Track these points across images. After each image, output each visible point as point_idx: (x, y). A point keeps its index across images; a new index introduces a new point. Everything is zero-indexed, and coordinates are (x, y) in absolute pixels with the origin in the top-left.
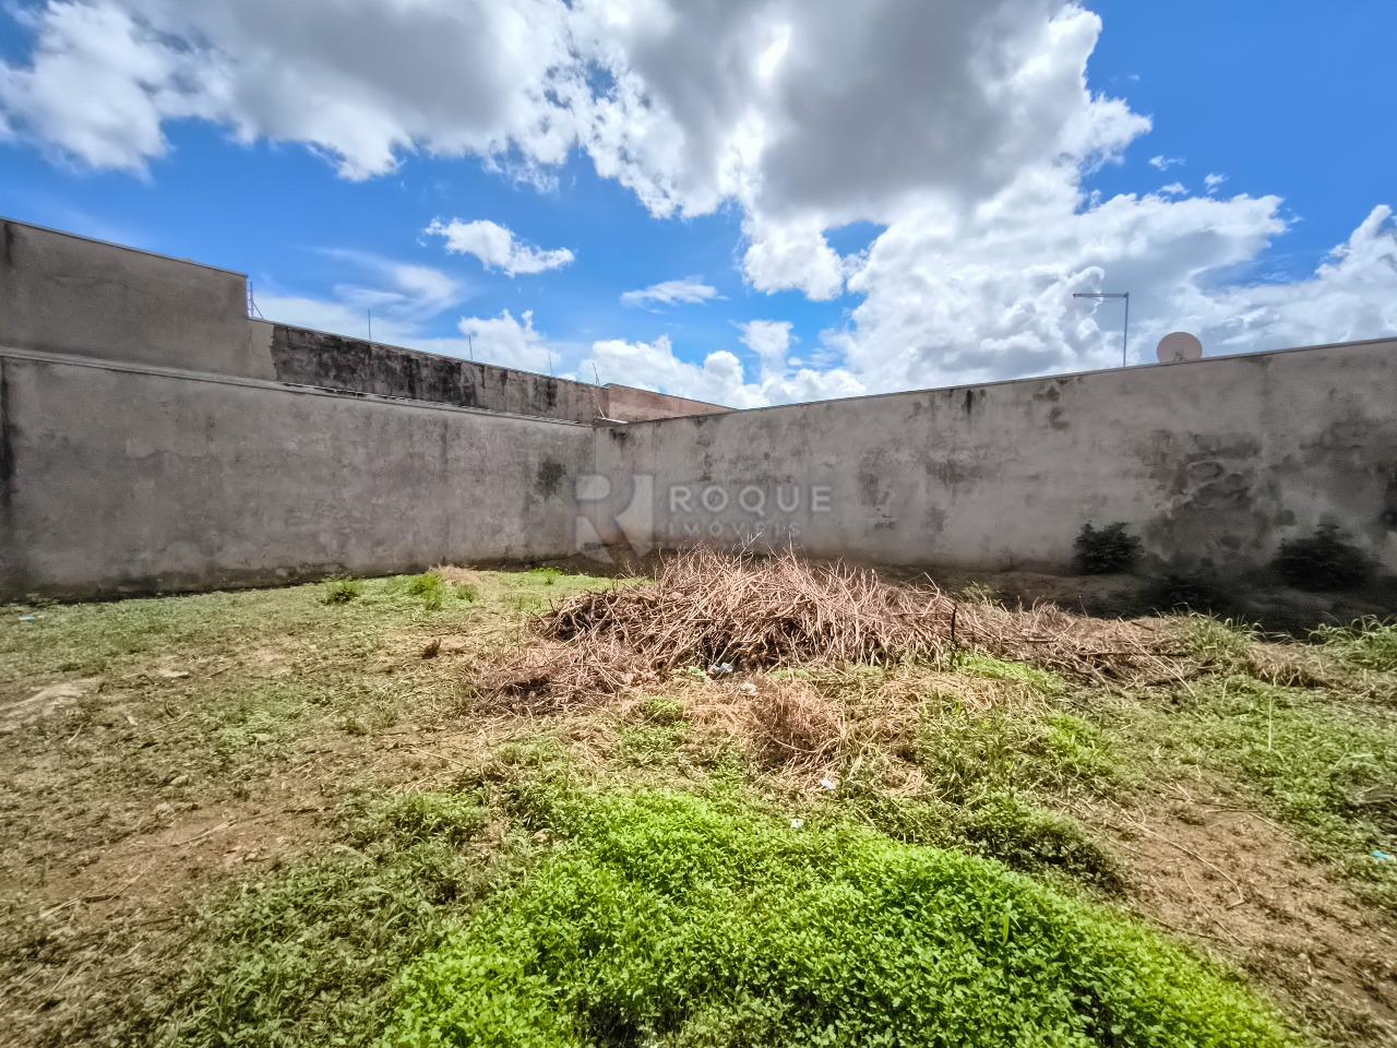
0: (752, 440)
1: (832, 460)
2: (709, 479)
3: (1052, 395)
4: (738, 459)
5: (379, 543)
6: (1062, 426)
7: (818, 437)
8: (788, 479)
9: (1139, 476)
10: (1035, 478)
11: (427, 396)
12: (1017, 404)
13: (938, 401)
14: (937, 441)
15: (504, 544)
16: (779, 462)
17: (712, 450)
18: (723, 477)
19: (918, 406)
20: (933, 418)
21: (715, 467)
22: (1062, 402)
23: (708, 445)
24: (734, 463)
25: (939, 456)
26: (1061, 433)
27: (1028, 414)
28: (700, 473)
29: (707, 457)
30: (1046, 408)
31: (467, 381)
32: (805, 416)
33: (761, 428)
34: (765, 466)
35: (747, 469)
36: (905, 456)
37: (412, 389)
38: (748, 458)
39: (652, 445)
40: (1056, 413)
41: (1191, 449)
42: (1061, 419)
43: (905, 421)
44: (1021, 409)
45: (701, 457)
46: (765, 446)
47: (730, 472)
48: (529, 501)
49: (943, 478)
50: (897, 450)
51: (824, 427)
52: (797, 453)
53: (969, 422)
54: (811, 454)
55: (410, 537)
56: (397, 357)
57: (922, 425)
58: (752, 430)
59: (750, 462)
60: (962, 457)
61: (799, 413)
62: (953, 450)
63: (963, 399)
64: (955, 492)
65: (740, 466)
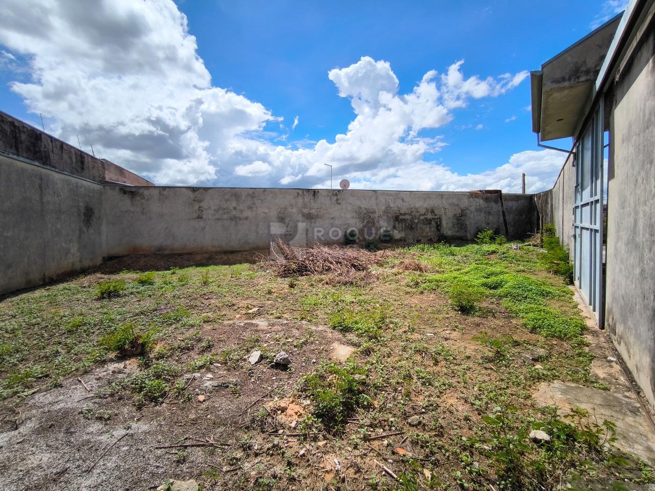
0: (227, 201)
1: (267, 211)
2: (202, 218)
3: (336, 195)
4: (219, 209)
5: (9, 267)
6: (339, 204)
7: (260, 201)
8: (246, 218)
9: (356, 218)
10: (333, 218)
11: (25, 155)
12: (328, 196)
13: (305, 193)
14: (305, 206)
15: (71, 261)
16: (242, 211)
17: (202, 204)
18: (210, 217)
19: (298, 194)
20: (304, 198)
21: (205, 212)
22: (339, 197)
23: (200, 201)
24: (217, 211)
25: (306, 211)
26: (339, 206)
27: (331, 199)
28: (195, 215)
29: (200, 207)
30: (335, 198)
31: (45, 147)
32: (253, 192)
33: (232, 196)
34: (234, 213)
35: (224, 214)
36: (294, 210)
37: (17, 149)
38: (224, 209)
39: (159, 200)
40: (337, 200)
41: (365, 212)
42: (339, 201)
43: (294, 198)
44: (329, 198)
45: (196, 207)
46: (234, 204)
47: (215, 215)
48: (81, 231)
49: (307, 218)
50: (292, 208)
51: (262, 198)
52: (250, 208)
53: (315, 200)
54: (257, 208)
55: (26, 260)
56: (7, 122)
57: (300, 201)
58: (227, 197)
59: (226, 211)
60: (313, 212)
61: (251, 192)
62: (310, 209)
63: (313, 193)
64: (311, 223)
65: (220, 212)
